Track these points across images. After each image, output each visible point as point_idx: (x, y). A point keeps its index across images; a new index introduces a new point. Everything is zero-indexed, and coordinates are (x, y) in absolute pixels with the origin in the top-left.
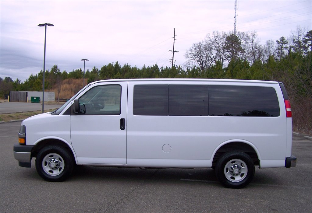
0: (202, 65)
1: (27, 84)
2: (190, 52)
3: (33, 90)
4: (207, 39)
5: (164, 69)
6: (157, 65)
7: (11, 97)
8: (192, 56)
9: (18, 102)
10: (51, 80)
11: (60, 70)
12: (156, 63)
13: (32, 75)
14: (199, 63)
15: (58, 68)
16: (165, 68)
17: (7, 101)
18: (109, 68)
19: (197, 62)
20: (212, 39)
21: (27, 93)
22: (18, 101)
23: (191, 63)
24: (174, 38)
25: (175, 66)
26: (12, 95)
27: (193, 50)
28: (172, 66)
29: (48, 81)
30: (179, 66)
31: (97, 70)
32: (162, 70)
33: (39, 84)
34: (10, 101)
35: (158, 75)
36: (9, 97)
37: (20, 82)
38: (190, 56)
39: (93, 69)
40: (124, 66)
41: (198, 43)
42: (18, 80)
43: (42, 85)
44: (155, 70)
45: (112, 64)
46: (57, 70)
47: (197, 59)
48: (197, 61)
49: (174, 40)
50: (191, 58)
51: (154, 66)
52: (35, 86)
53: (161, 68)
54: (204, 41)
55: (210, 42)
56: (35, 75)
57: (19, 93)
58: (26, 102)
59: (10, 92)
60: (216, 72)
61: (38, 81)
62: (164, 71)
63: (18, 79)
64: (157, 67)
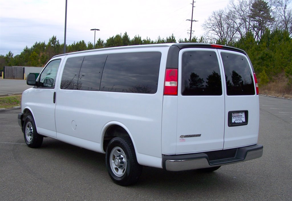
0: (223, 37)
1: (22, 59)
2: (208, 22)
3: (29, 65)
4: (230, 6)
6: (174, 36)
7: (5, 74)
8: (210, 27)
9: (14, 79)
10: (49, 53)
11: (59, 42)
12: (173, 34)
13: (27, 48)
14: (219, 34)
15: (57, 40)
17: (2, 78)
18: (118, 40)
19: (217, 34)
20: (236, 5)
21: (24, 68)
22: (13, 77)
23: (210, 34)
24: (193, 4)
25: (196, 38)
26: (6, 71)
27: (213, 19)
28: (190, 38)
29: (45, 54)
31: (103, 42)
32: (180, 42)
33: (35, 58)
34: (4, 78)
36: (3, 73)
37: (12, 55)
38: (208, 26)
39: (98, 41)
40: (135, 38)
41: (219, 10)
42: (10, 54)
43: (38, 59)
44: (172, 42)
45: (120, 35)
46: (55, 42)
47: (217, 30)
48: (217, 32)
49: (193, 7)
50: (210, 29)
51: (170, 37)
52: (31, 60)
53: (179, 40)
54: (227, 8)
55: (234, 10)
56: (30, 48)
57: (15, 69)
58: (23, 79)
59: (4, 68)
60: (247, 44)
61: (34, 55)
63: (10, 52)
64: (174, 38)
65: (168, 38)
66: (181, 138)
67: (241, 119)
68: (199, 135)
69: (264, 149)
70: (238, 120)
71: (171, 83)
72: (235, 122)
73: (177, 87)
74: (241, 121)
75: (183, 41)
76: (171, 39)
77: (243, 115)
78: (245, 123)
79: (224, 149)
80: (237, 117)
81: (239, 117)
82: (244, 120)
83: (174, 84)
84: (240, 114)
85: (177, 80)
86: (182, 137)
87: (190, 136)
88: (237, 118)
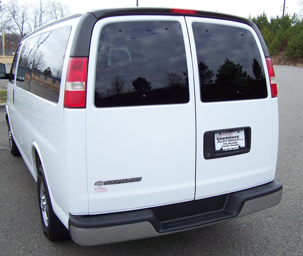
5: (274, 19)
6: (265, 14)
12: (264, 12)
16: (276, 18)
25: (288, 15)
28: (283, 15)
30: (294, 15)
32: (272, 20)
35: (267, 27)
44: (262, 20)
51: (261, 15)
53: (271, 18)
62: (275, 22)
64: (265, 16)
65: (259, 16)
66: (97, 186)
67: (236, 143)
68: (138, 179)
69: (283, 190)
70: (230, 145)
71: (73, 86)
72: (221, 149)
73: (85, 93)
74: (236, 147)
75: (275, 19)
76: (262, 17)
77: (242, 135)
78: (246, 149)
79: (196, 199)
80: (227, 140)
81: (232, 140)
82: (242, 144)
83: (78, 87)
84: (235, 134)
85: (85, 79)
86: (98, 183)
87: (116, 183)
88: (227, 142)
